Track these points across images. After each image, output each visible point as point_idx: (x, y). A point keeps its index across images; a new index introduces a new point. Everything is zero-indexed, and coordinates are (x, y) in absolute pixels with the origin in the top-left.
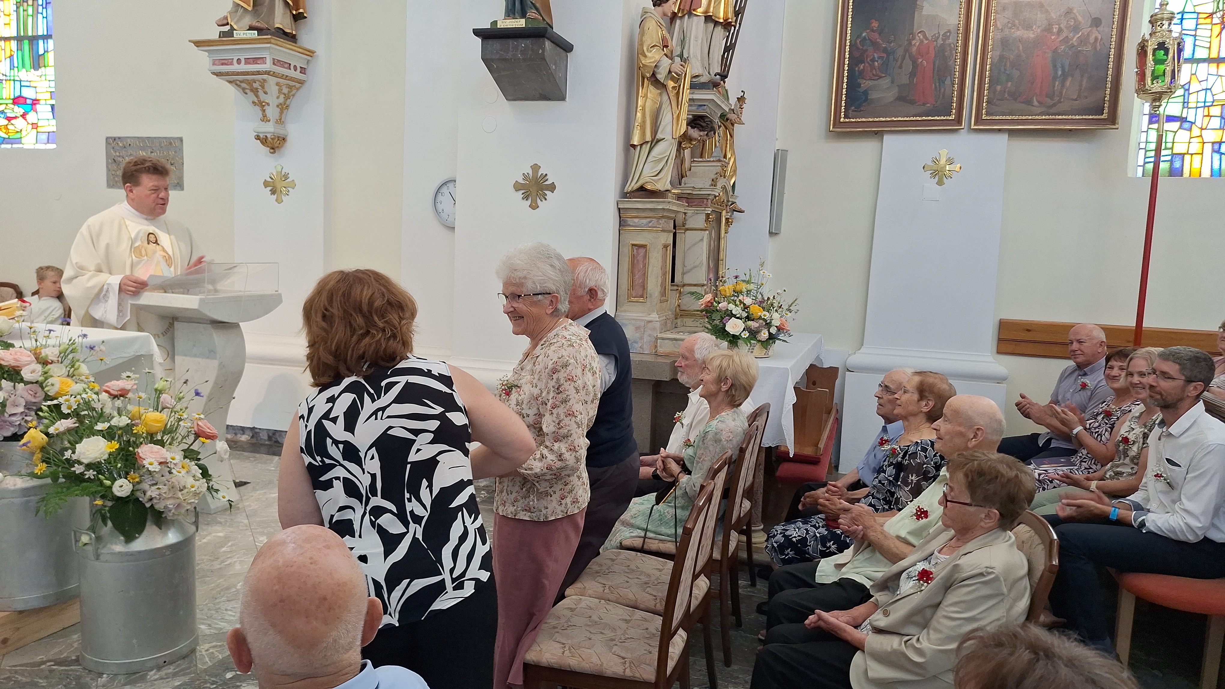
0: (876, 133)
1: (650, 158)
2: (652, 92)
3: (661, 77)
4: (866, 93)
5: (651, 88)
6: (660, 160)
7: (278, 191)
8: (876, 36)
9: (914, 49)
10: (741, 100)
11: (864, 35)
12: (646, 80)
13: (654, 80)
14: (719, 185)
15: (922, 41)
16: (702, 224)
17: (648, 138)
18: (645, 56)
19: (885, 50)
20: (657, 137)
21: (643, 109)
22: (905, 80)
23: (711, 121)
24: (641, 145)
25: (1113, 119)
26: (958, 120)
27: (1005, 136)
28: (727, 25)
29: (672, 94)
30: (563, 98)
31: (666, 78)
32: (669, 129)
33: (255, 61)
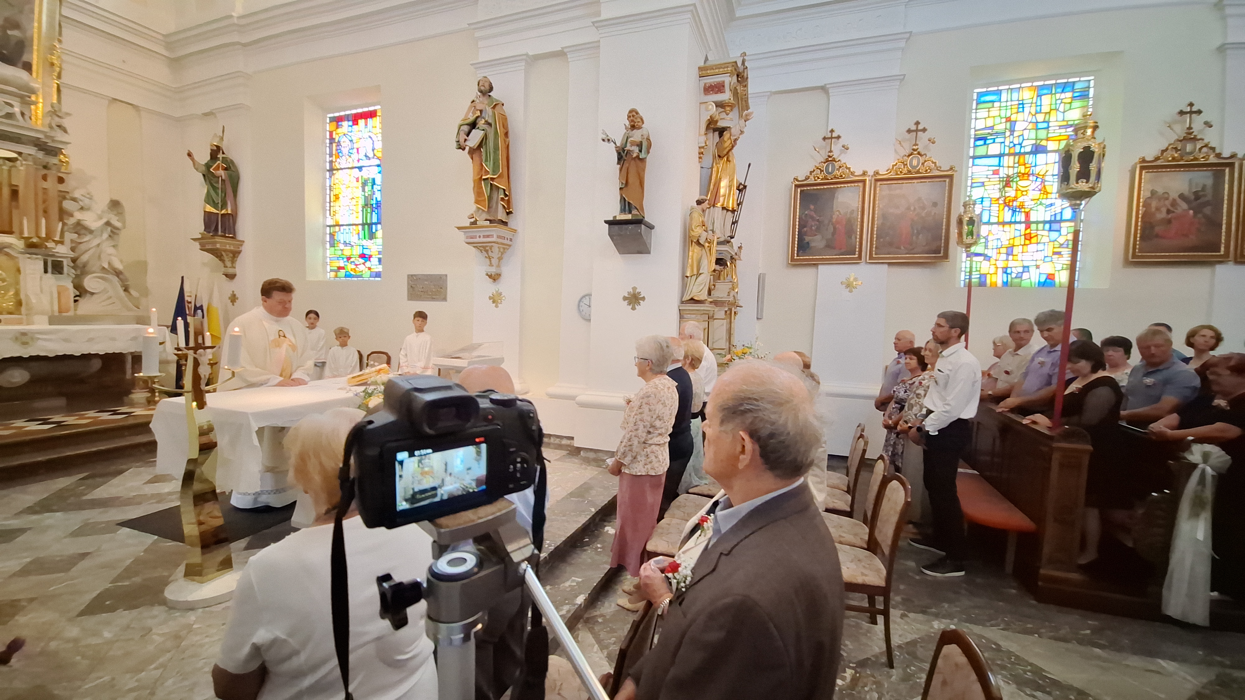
0: (814, 264)
1: (696, 283)
2: (697, 249)
3: (702, 242)
4: (808, 243)
5: (697, 247)
6: (702, 284)
7: (496, 301)
8: (813, 213)
9: (834, 220)
10: (740, 248)
11: (806, 212)
12: (693, 243)
13: (698, 243)
14: (731, 295)
15: (838, 215)
16: (724, 317)
17: (695, 272)
18: (693, 231)
19: (818, 221)
20: (700, 272)
21: (692, 257)
22: (829, 236)
23: (726, 261)
24: (691, 276)
25: (946, 256)
26: (860, 257)
27: (886, 266)
28: (733, 211)
29: (707, 250)
30: (649, 253)
31: (705, 242)
32: (706, 267)
33: (488, 236)
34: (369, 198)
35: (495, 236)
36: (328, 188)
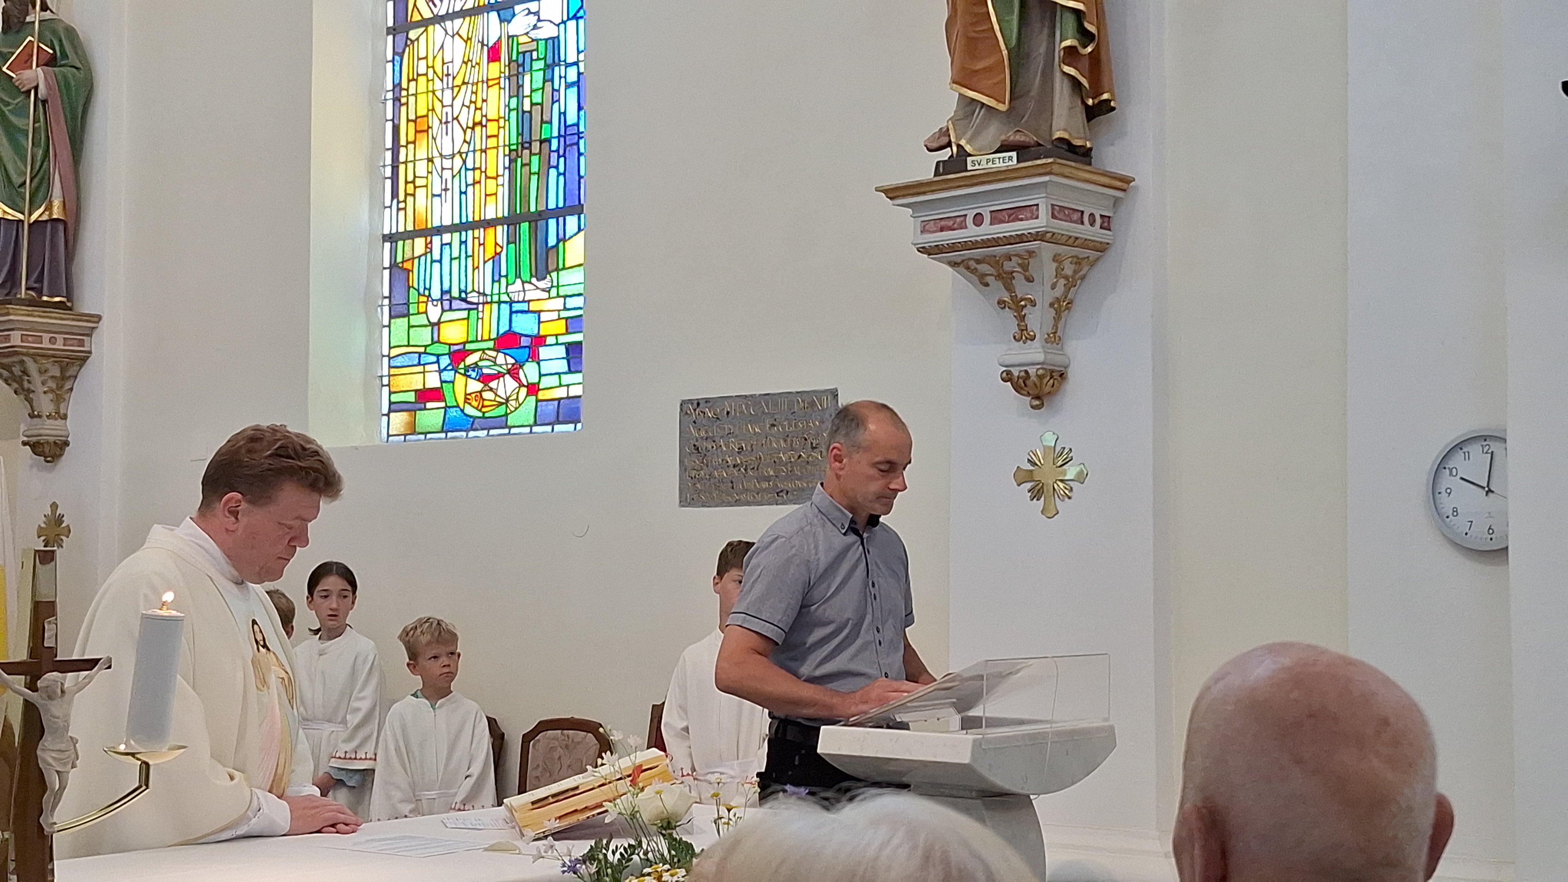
7: (1048, 489)
33: (1014, 214)
34: (537, 118)
35: (1043, 211)
36: (390, 95)
